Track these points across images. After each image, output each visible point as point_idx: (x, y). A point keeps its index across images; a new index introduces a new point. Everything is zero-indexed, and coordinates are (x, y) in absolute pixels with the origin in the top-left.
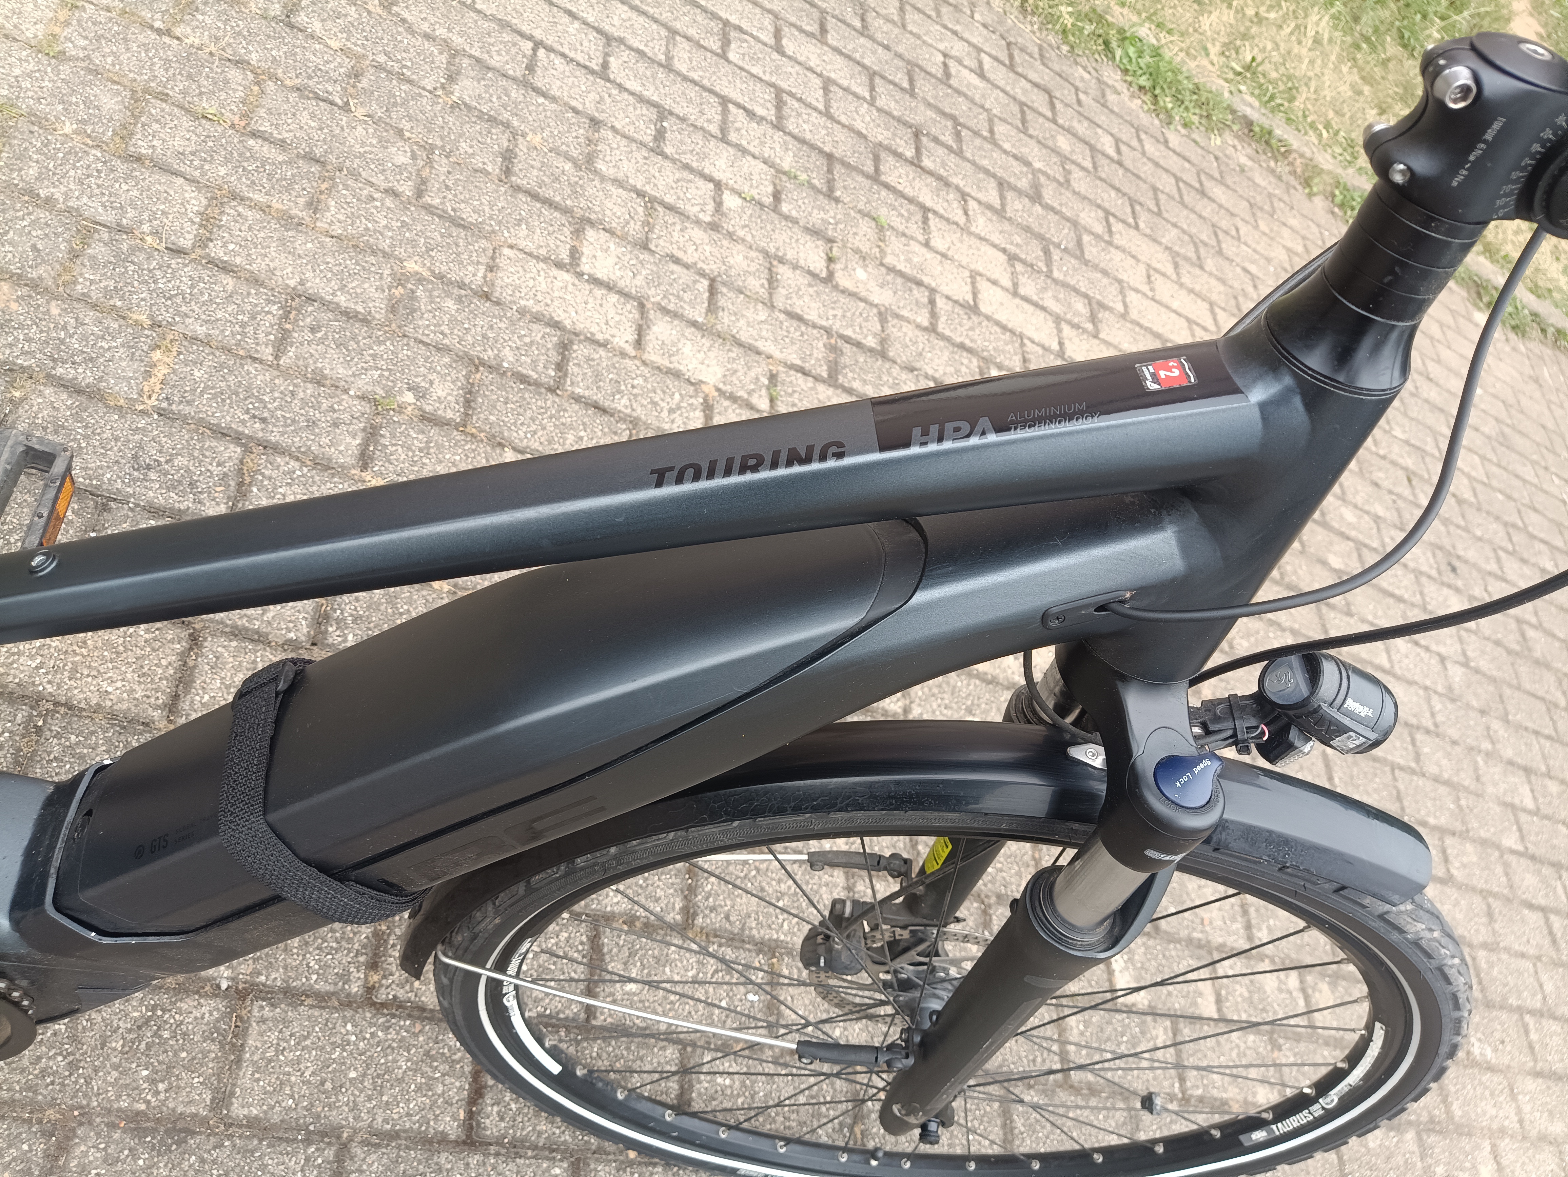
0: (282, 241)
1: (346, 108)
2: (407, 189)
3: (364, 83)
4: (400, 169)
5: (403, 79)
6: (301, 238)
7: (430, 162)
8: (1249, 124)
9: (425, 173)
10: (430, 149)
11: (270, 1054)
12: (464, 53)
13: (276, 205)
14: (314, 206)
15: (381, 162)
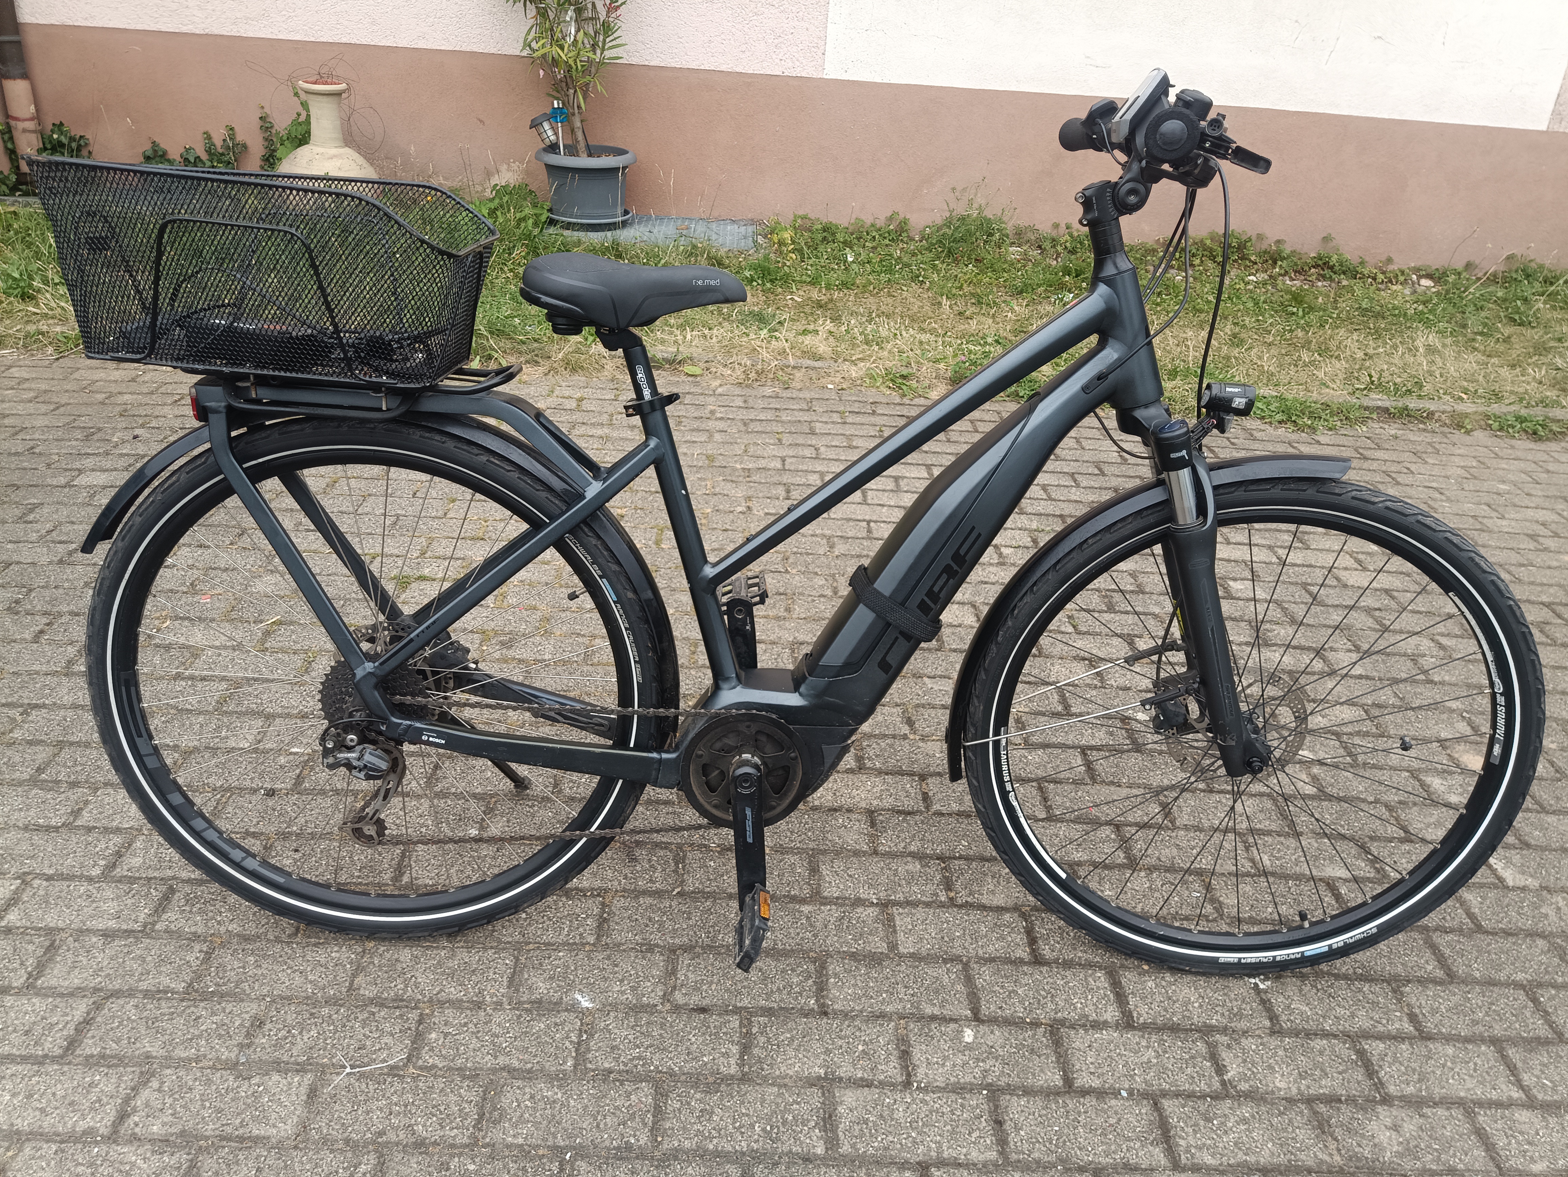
0: (779, 626)
1: (787, 572)
2: (829, 593)
3: (791, 560)
4: (822, 586)
5: (808, 554)
6: (787, 624)
7: (835, 580)
8: (1386, 410)
9: (835, 584)
10: (834, 575)
11: (910, 927)
12: (833, 536)
13: (771, 614)
14: (788, 610)
15: (811, 587)
